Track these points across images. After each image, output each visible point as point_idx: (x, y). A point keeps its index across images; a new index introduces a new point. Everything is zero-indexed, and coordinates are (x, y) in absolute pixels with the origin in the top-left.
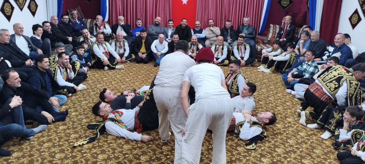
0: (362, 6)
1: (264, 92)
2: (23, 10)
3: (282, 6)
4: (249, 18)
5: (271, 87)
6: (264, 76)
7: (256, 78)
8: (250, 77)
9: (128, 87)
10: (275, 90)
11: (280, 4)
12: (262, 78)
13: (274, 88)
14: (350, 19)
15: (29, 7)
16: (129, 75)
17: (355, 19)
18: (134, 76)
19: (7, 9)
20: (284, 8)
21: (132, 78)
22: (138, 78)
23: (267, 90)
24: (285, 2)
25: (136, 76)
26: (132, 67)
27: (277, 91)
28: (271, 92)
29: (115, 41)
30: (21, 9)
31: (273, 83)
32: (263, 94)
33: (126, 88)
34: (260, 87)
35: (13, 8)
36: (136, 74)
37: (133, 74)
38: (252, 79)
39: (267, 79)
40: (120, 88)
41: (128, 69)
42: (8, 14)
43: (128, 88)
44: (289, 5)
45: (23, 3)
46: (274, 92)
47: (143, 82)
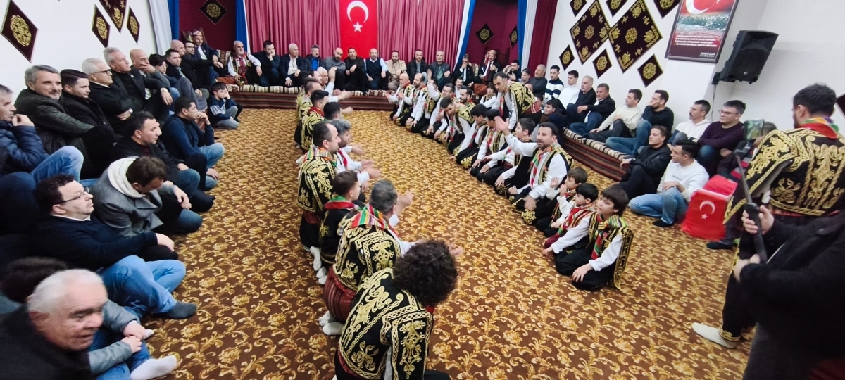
0: (575, 43)
2: (122, 30)
3: (481, 39)
4: (443, 53)
11: (479, 36)
14: (561, 57)
15: (129, 26)
17: (566, 58)
19: (102, 29)
20: (484, 41)
24: (484, 35)
30: (119, 29)
35: (108, 27)
42: (104, 37)
44: (488, 38)
45: (120, 19)
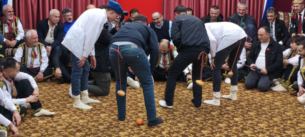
1: (276, 122)
5: (288, 114)
6: (275, 97)
7: (262, 100)
8: (253, 98)
9: (50, 123)
10: (295, 118)
12: (272, 100)
13: (293, 115)
16: (50, 102)
18: (58, 104)
21: (56, 107)
22: (66, 107)
23: (282, 119)
25: (62, 104)
26: (55, 89)
27: (298, 119)
28: (289, 122)
29: (24, 45)
31: (291, 107)
32: (275, 125)
33: (46, 124)
34: (270, 114)
36: (62, 101)
37: (58, 100)
38: (256, 101)
39: (280, 100)
40: (37, 125)
41: (49, 93)
43: (50, 125)
46: (293, 122)
47: (75, 114)
